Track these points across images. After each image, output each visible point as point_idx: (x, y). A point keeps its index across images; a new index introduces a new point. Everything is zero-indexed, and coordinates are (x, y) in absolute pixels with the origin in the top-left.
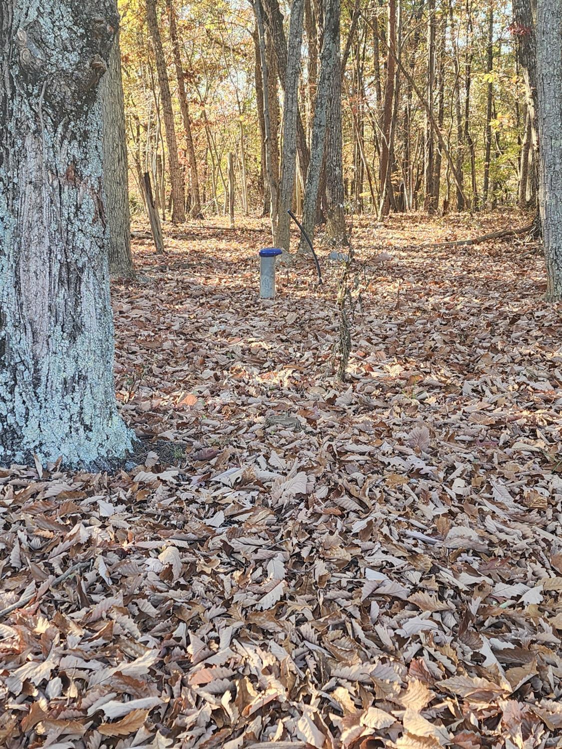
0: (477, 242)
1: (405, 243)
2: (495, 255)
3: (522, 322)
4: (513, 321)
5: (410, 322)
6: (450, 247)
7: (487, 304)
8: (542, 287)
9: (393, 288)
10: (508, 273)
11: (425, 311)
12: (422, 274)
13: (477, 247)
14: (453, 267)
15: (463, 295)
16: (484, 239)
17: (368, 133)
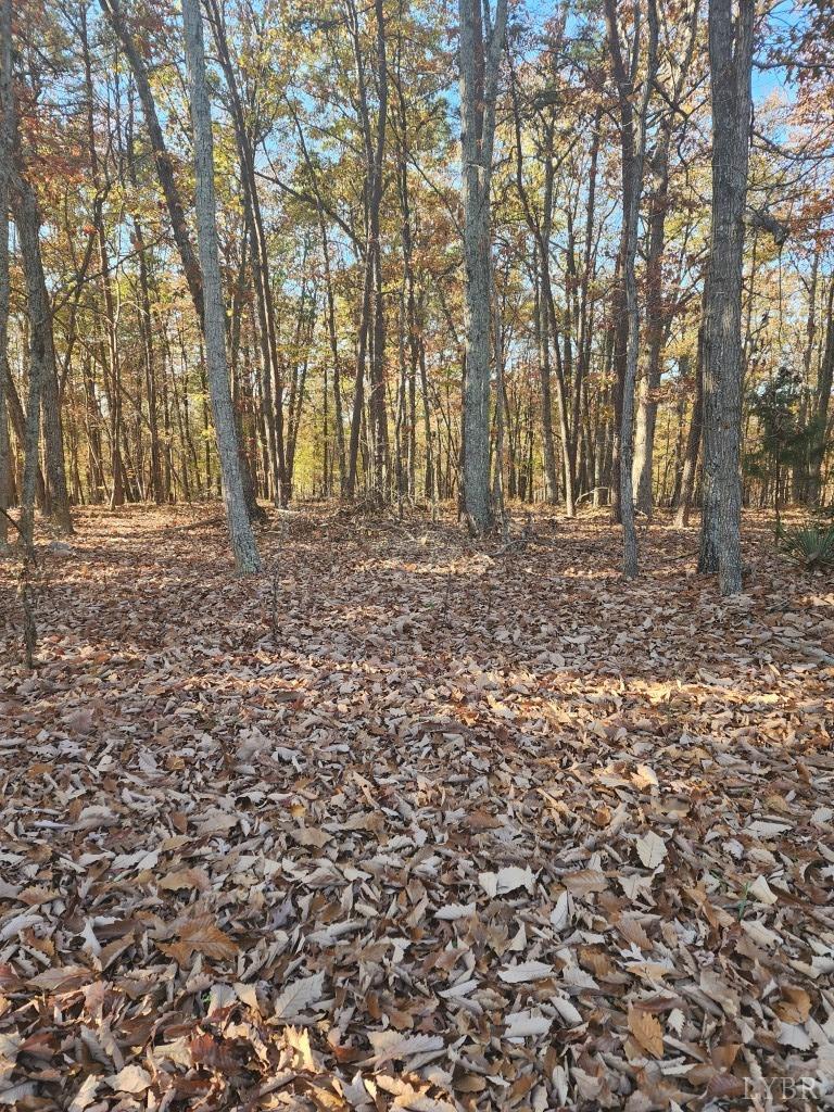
0: (192, 528)
1: (129, 531)
2: (205, 539)
3: (211, 597)
4: (204, 596)
5: (114, 603)
6: (168, 533)
7: (187, 581)
8: (232, 565)
9: (110, 571)
10: (213, 554)
11: (130, 592)
12: (136, 559)
13: (191, 532)
14: (167, 550)
15: (168, 574)
16: (197, 526)
17: (104, 437)
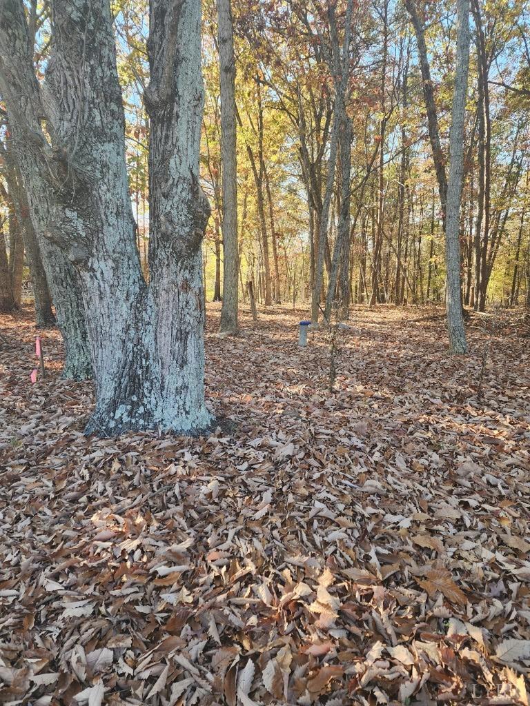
0: (418, 321)
1: (380, 320)
2: (427, 328)
3: (433, 365)
4: (428, 365)
5: (373, 362)
6: (403, 323)
7: (416, 354)
8: (447, 347)
9: (370, 343)
10: (432, 338)
11: (382, 357)
12: (385, 337)
13: (418, 324)
14: (403, 333)
15: (404, 349)
16: (422, 320)
17: (368, 264)
